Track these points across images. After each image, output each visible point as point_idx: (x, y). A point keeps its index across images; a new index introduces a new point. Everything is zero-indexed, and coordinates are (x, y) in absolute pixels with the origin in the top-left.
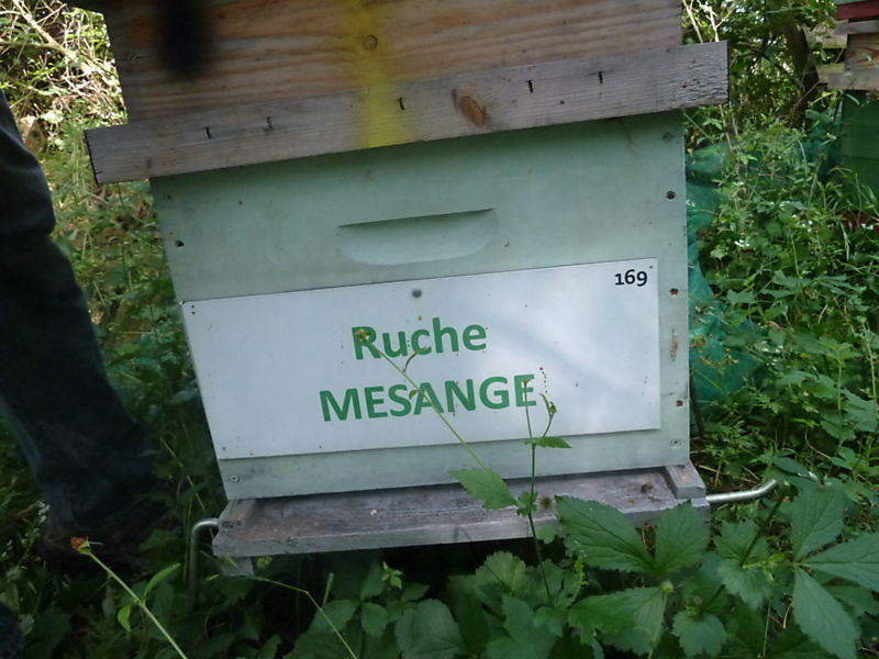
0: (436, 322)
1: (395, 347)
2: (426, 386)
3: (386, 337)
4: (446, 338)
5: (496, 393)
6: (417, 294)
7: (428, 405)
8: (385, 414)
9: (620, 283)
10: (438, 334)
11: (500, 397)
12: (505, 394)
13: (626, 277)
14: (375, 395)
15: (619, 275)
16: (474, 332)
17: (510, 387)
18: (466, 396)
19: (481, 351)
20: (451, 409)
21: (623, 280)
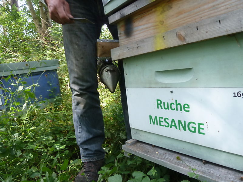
0: (176, 101)
1: (166, 107)
2: (173, 120)
3: (164, 103)
4: (179, 106)
5: (192, 127)
6: (172, 92)
7: (173, 126)
8: (163, 126)
9: (235, 96)
10: (177, 105)
11: (193, 129)
12: (195, 128)
13: (238, 94)
14: (161, 120)
15: (235, 93)
16: (186, 106)
17: (197, 126)
18: (184, 126)
19: (188, 112)
20: (180, 129)
21: (236, 95)
